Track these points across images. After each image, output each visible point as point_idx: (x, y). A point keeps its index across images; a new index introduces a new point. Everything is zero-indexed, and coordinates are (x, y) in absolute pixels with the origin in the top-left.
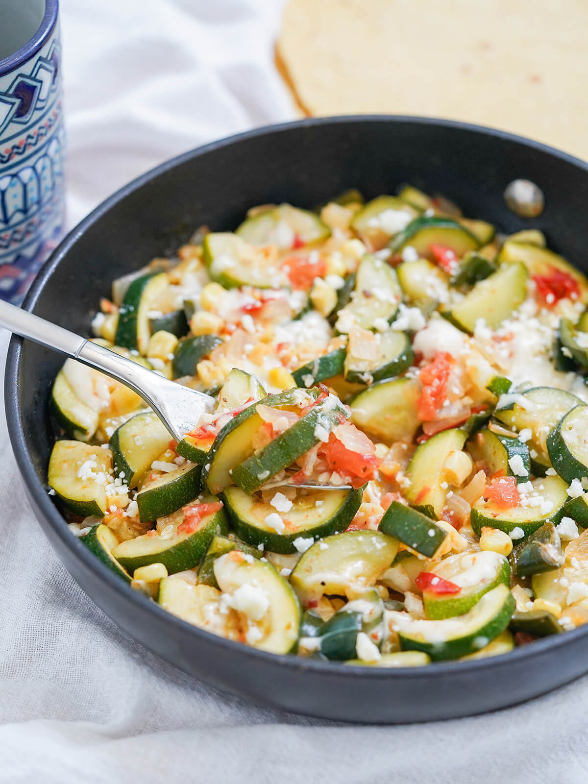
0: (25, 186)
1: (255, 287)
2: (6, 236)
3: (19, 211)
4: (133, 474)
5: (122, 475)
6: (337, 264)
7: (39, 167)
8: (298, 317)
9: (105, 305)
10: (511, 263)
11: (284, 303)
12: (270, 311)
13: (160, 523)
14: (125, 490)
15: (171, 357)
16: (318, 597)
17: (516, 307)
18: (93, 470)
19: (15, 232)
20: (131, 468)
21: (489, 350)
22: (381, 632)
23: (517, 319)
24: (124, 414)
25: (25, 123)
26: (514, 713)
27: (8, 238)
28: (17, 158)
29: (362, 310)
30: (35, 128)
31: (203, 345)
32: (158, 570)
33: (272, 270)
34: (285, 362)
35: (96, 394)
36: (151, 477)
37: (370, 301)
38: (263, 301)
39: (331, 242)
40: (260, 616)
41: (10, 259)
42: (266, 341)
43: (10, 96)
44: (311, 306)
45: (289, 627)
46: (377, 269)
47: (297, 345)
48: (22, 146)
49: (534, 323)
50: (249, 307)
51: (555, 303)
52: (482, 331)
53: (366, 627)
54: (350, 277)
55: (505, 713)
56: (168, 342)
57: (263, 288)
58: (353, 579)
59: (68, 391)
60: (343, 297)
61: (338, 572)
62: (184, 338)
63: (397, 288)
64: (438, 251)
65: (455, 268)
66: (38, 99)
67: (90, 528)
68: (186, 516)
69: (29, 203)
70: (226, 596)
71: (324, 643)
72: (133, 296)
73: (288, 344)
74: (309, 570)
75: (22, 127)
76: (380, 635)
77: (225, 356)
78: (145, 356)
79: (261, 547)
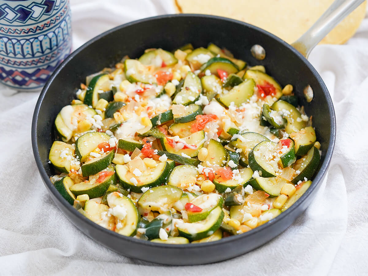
0: (50, 39)
1: (142, 83)
2: (43, 58)
3: (48, 48)
4: (82, 157)
5: (78, 157)
6: (178, 75)
7: (56, 32)
8: (158, 96)
9: (82, 86)
10: (248, 79)
11: (153, 90)
12: (146, 93)
13: (90, 177)
14: (79, 163)
15: (105, 109)
16: (148, 211)
17: (249, 97)
18: (67, 154)
19: (47, 57)
20: (81, 155)
21: (233, 115)
22: (170, 227)
23: (249, 103)
24: (83, 132)
25: (50, 15)
26: (220, 265)
27: (44, 59)
28: (47, 28)
29: (184, 95)
30: (55, 17)
31: (117, 106)
32: (85, 197)
33: (150, 76)
34: (149, 115)
35: (72, 123)
36: (89, 159)
37: (188, 92)
38: (145, 89)
39: (177, 65)
40: (122, 219)
41: (45, 67)
42: (143, 106)
43: (43, 5)
44: (164, 92)
45: (133, 224)
46: (193, 78)
47: (156, 108)
48: (49, 24)
49: (255, 105)
50: (139, 91)
51: (265, 97)
52: (232, 107)
53: (164, 225)
54: (182, 80)
55: (216, 264)
56: (104, 103)
57: (145, 83)
58: (162, 205)
59: (62, 121)
60: (178, 88)
61: (156, 202)
62: (111, 102)
63: (200, 87)
64: (220, 72)
65: (225, 80)
66: (55, 6)
67: (62, 178)
68: (100, 176)
69: (53, 46)
70: (110, 209)
71: (147, 231)
72: (93, 83)
73: (152, 107)
74: (145, 201)
75: (48, 17)
76: (170, 229)
77: (126, 111)
78: (95, 109)
79: (129, 190)
